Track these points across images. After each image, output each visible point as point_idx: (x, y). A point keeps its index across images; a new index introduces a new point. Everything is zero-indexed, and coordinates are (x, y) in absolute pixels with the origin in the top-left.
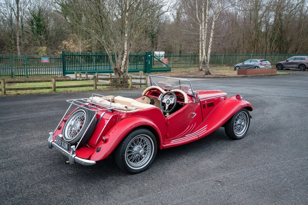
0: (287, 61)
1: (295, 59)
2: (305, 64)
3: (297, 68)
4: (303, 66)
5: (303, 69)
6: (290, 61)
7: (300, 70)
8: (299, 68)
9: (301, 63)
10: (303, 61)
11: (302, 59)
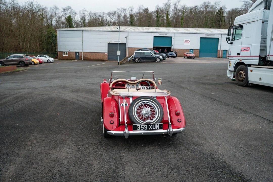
0: (7, 59)
1: (14, 57)
2: (24, 60)
3: (17, 64)
4: (22, 62)
5: (23, 65)
6: (10, 59)
7: (21, 66)
8: (19, 64)
9: (20, 60)
10: (21, 59)
11: (20, 57)
